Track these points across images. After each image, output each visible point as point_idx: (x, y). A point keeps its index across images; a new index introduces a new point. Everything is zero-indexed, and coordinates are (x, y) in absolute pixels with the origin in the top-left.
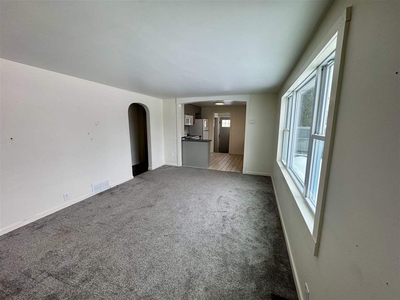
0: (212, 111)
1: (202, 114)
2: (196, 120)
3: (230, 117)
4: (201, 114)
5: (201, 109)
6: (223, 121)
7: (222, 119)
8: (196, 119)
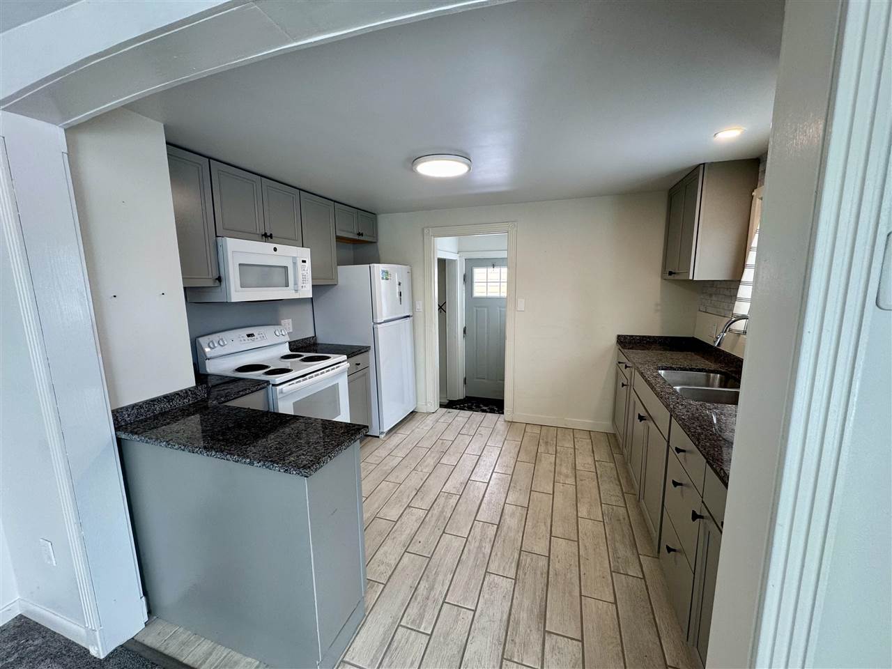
0: (423, 230)
1: (378, 243)
2: (340, 268)
3: (504, 255)
4: (374, 243)
5: (376, 219)
6: (479, 273)
7: (472, 263)
8: (338, 265)
